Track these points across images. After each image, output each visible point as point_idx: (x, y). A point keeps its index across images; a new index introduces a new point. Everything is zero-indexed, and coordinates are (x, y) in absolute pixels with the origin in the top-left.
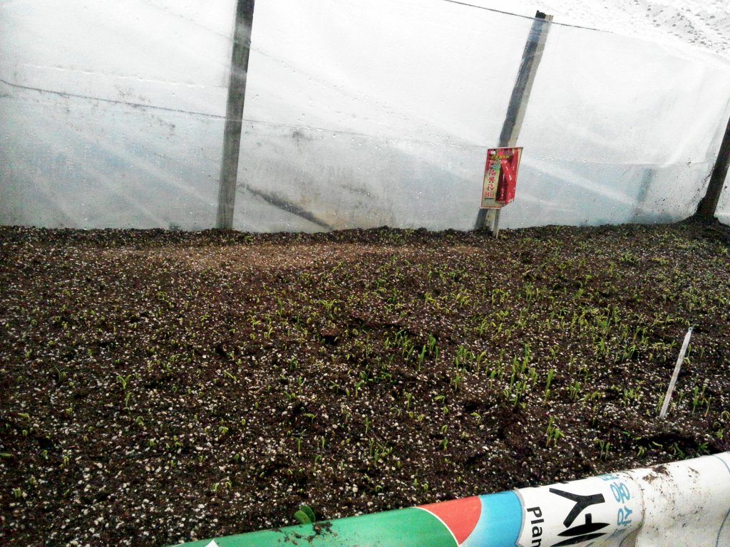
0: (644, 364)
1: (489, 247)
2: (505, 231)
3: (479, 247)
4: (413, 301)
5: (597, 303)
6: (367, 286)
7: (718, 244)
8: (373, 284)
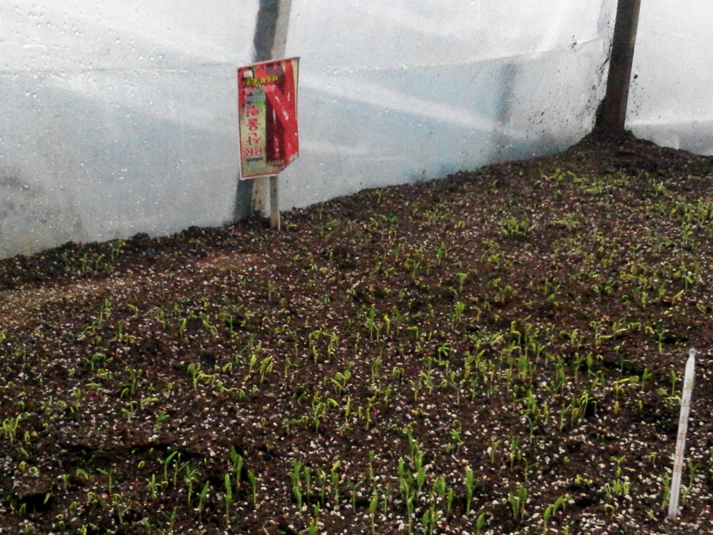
0: (608, 422)
1: (270, 250)
2: (290, 213)
3: (253, 252)
4: (170, 385)
5: (492, 322)
6: (72, 371)
7: (644, 177)
8: (81, 365)
